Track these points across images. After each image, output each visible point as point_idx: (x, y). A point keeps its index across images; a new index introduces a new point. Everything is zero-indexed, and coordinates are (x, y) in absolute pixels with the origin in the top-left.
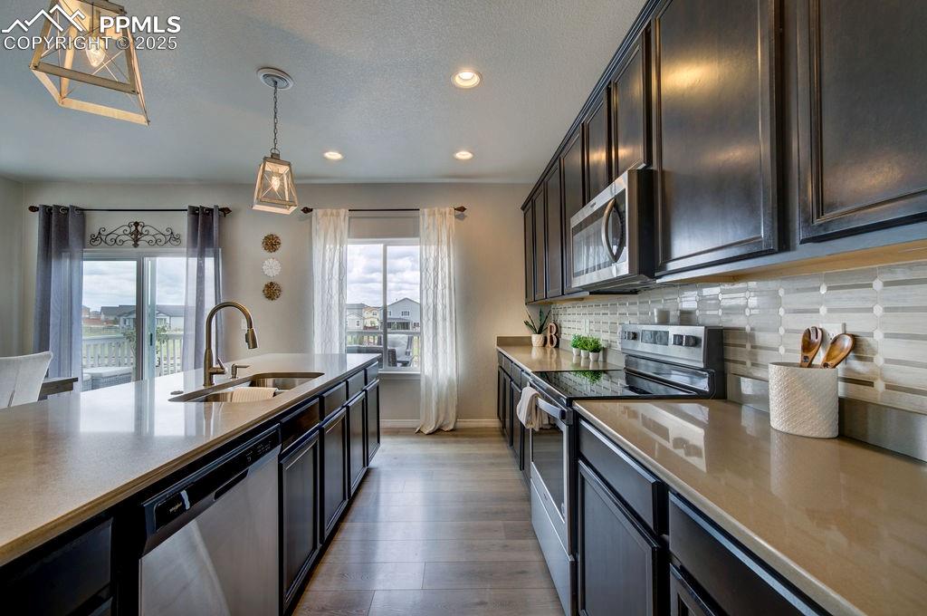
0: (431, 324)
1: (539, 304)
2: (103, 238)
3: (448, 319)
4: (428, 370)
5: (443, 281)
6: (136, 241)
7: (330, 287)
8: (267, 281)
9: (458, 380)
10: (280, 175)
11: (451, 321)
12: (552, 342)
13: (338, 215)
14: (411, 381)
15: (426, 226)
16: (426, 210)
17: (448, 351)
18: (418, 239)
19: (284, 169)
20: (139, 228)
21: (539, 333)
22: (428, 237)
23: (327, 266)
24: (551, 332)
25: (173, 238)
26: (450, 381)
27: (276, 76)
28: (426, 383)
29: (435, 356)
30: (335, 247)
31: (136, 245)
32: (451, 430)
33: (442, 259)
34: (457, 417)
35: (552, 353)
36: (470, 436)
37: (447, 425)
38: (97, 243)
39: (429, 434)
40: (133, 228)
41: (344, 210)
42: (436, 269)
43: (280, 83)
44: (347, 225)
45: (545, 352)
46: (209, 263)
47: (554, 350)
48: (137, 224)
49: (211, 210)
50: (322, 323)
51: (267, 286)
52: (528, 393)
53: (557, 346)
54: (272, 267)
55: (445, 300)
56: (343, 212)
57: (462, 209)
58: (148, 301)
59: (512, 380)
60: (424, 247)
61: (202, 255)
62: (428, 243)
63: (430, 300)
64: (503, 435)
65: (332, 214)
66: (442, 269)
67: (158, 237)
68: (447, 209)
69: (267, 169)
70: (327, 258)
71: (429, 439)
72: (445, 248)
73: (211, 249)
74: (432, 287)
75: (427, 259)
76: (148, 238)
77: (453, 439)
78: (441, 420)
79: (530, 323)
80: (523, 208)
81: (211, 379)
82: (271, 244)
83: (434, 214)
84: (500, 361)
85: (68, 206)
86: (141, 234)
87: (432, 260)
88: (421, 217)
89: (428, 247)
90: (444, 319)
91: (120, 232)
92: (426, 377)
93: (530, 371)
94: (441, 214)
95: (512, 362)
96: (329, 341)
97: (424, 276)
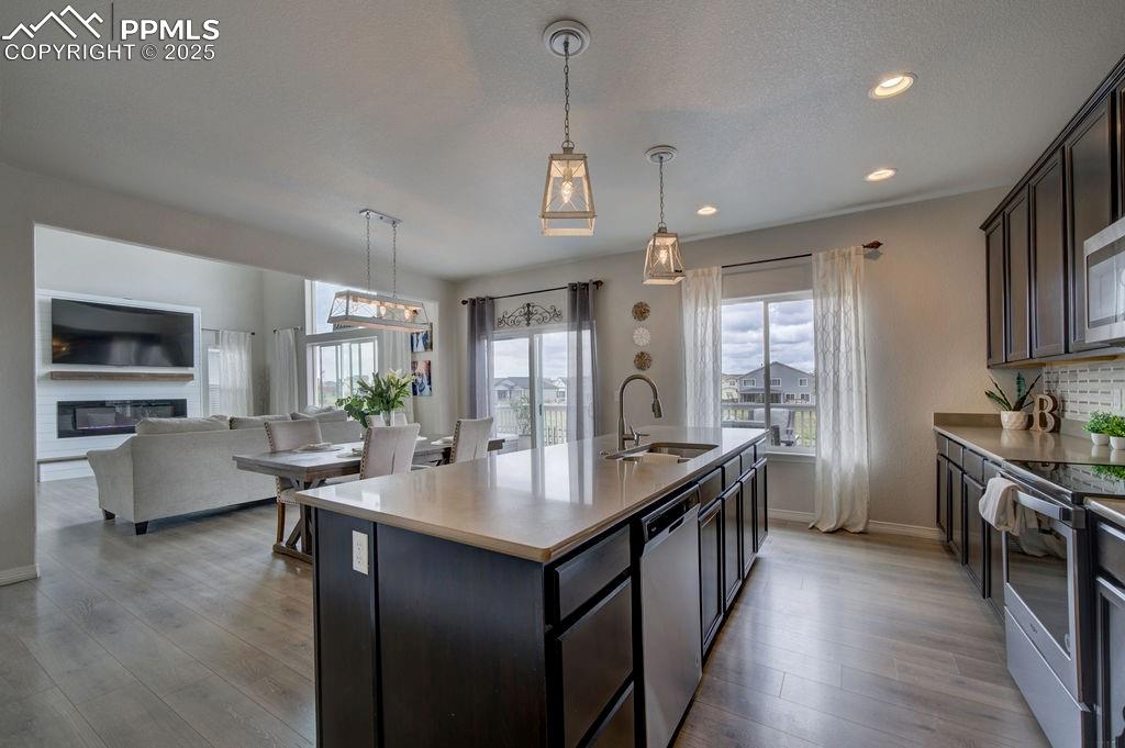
0: (830, 395)
1: (1016, 368)
2: (506, 320)
3: (855, 389)
4: (826, 451)
5: (847, 342)
6: (528, 320)
7: (703, 355)
8: (638, 351)
9: (870, 467)
10: (666, 247)
11: (860, 392)
12: (1043, 423)
13: (710, 274)
14: (802, 465)
15: (821, 274)
16: (821, 255)
17: (855, 430)
18: (811, 291)
19: (670, 241)
20: (531, 309)
21: (1018, 407)
22: (825, 286)
23: (699, 331)
24: (1041, 408)
25: (556, 315)
26: (858, 468)
27: (661, 152)
28: (823, 470)
29: (837, 435)
30: (707, 311)
31: (528, 324)
32: (860, 533)
33: (846, 314)
34: (869, 517)
35: (1043, 439)
36: (889, 544)
37: (855, 525)
38: (502, 325)
39: (828, 532)
40: (526, 309)
41: (716, 268)
42: (836, 328)
43: (665, 157)
44: (720, 282)
45: (1030, 438)
46: (586, 334)
47: (1049, 435)
48: (528, 305)
49: (586, 285)
50: (696, 395)
51: (637, 356)
52: (997, 486)
53: (1056, 430)
54: (642, 337)
55: (852, 365)
56: (716, 270)
57: (876, 245)
58: (537, 375)
59: (964, 472)
60: (819, 301)
61: (580, 329)
62: (825, 293)
63: (830, 367)
64: (949, 551)
65: (703, 274)
66: (846, 327)
67: (544, 315)
68: (853, 249)
69: (657, 243)
70: (699, 323)
71: (830, 538)
72: (849, 300)
73: (587, 322)
74: (831, 349)
75: (824, 316)
76: (537, 317)
77: (863, 543)
78: (845, 516)
79: (998, 394)
80: (985, 227)
81: (623, 444)
82: (641, 312)
83: (833, 258)
84: (940, 445)
85: (483, 296)
86: (532, 313)
87: (831, 316)
88: (814, 263)
89: (824, 300)
90: (850, 390)
91: (517, 313)
92: (823, 461)
93: (1000, 459)
94: (844, 256)
95: (964, 447)
96: (704, 414)
97: (819, 337)
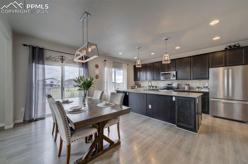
2: (51, 59)
8: (96, 74)
13: (111, 63)
20: (63, 58)
22: (124, 69)
24: (139, 85)
25: (74, 62)
31: (62, 62)
38: (48, 60)
40: (61, 57)
48: (62, 56)
51: (96, 76)
60: (123, 71)
67: (69, 61)
76: (66, 61)
79: (135, 84)
82: (97, 66)
86: (64, 59)
91: (57, 58)
